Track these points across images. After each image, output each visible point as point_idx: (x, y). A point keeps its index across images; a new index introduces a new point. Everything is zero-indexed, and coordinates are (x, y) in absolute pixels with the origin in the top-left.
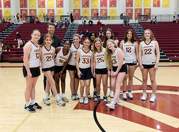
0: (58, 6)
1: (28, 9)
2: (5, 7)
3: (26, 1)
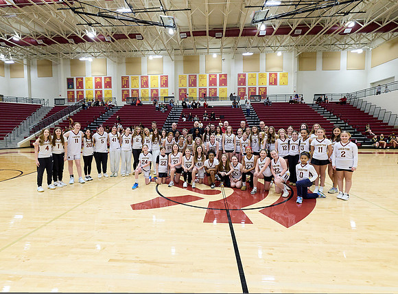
0: (162, 86)
1: (130, 89)
2: (106, 87)
3: (127, 81)
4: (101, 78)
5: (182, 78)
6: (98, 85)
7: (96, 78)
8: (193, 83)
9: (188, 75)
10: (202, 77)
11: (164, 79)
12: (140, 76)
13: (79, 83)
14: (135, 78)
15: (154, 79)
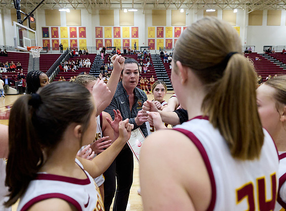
1: (104, 39)
3: (101, 32)
4: (75, 28)
5: (151, 29)
6: (73, 34)
7: (71, 28)
8: (161, 34)
9: (156, 27)
10: (169, 29)
11: (135, 30)
12: (113, 27)
13: (54, 32)
14: (108, 29)
15: (126, 30)
